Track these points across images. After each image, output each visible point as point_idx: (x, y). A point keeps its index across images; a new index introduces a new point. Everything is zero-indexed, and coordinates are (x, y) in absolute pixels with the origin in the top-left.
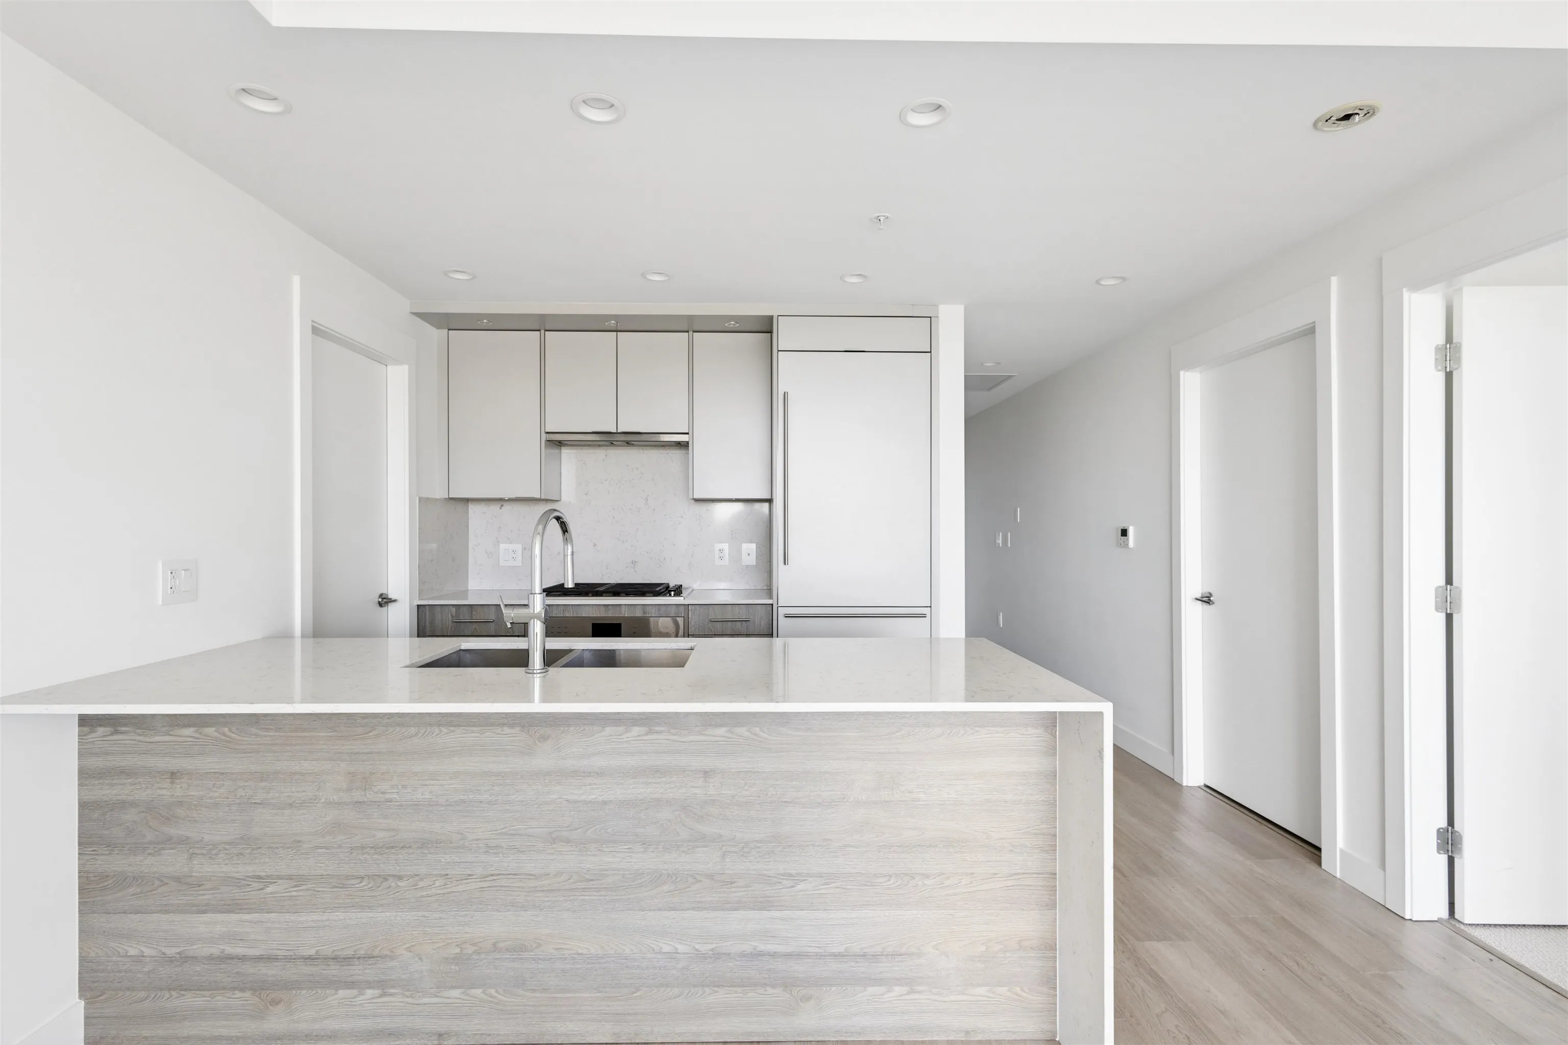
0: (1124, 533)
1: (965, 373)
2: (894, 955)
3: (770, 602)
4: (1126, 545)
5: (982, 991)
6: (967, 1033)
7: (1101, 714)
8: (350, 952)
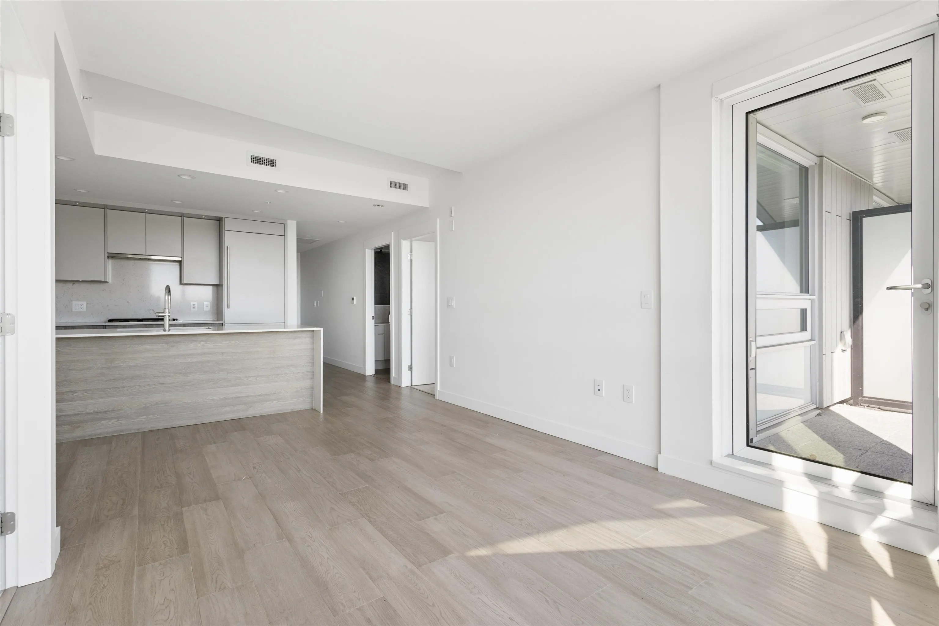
0: (353, 299)
1: (297, 237)
2: (274, 394)
3: (222, 322)
4: (353, 303)
5: (296, 400)
6: (292, 410)
7: (320, 330)
8: (106, 410)
